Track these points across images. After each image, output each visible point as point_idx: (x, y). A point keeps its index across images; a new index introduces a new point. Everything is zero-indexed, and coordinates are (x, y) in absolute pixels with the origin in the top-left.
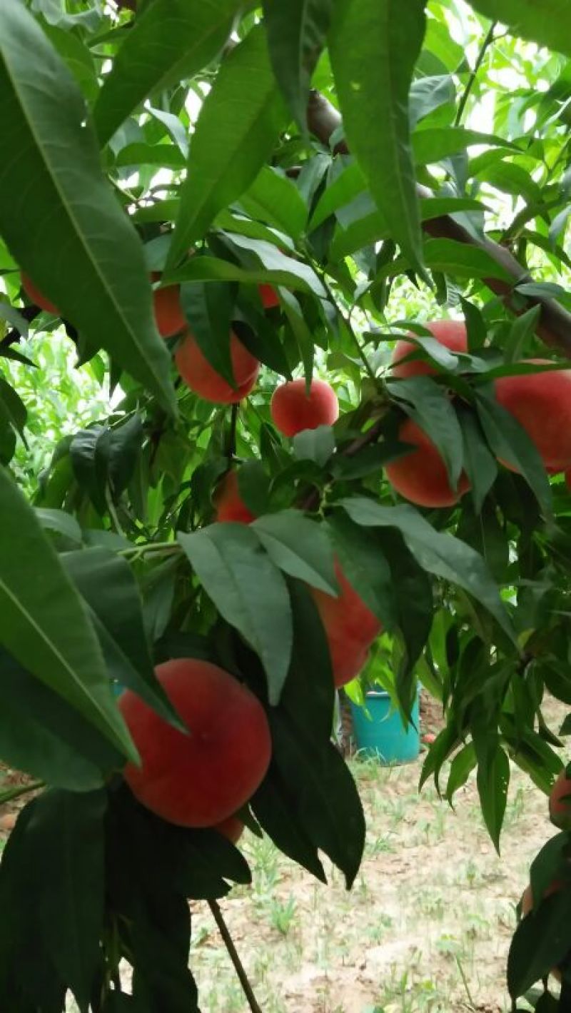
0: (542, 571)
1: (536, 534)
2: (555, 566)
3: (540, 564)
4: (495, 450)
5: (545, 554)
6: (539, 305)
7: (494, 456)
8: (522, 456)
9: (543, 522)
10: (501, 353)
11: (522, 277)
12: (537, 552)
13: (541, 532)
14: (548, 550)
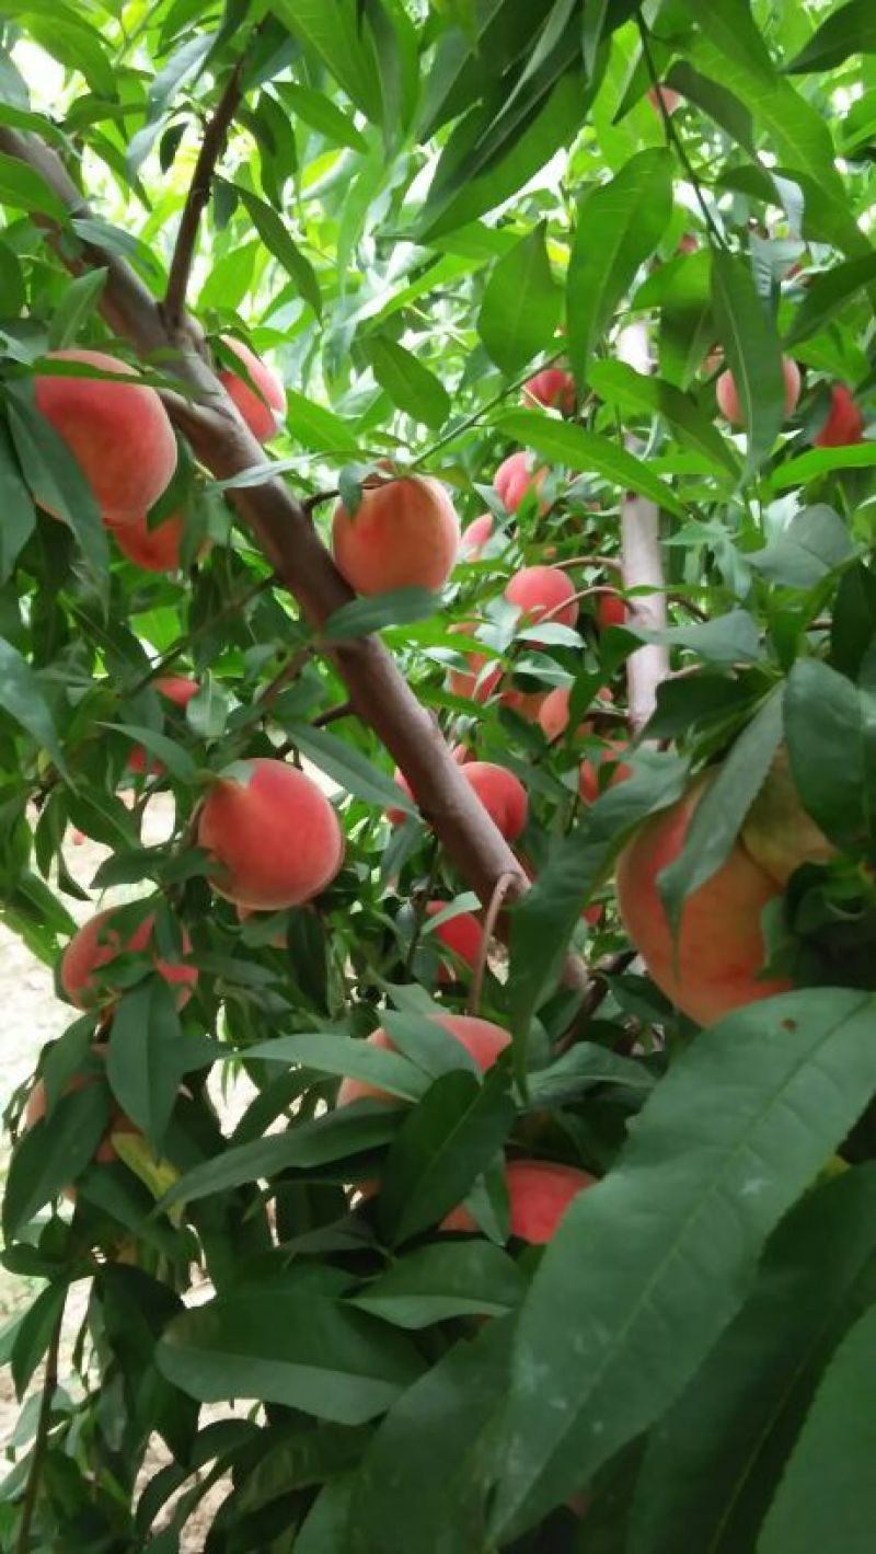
0: (68, 648)
1: (62, 595)
2: (86, 642)
3: (65, 637)
4: (32, 485)
5: (72, 623)
6: (105, 269)
7: (31, 495)
8: (70, 498)
9: (76, 578)
10: (45, 329)
11: (76, 208)
12: (62, 620)
13: (72, 593)
14: (78, 618)
